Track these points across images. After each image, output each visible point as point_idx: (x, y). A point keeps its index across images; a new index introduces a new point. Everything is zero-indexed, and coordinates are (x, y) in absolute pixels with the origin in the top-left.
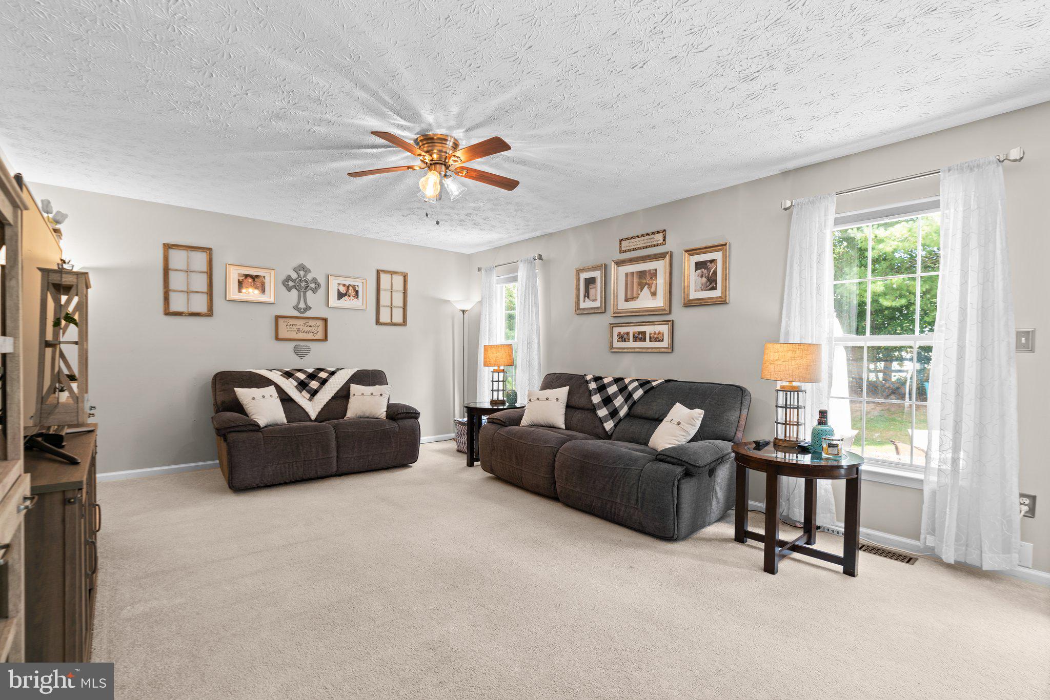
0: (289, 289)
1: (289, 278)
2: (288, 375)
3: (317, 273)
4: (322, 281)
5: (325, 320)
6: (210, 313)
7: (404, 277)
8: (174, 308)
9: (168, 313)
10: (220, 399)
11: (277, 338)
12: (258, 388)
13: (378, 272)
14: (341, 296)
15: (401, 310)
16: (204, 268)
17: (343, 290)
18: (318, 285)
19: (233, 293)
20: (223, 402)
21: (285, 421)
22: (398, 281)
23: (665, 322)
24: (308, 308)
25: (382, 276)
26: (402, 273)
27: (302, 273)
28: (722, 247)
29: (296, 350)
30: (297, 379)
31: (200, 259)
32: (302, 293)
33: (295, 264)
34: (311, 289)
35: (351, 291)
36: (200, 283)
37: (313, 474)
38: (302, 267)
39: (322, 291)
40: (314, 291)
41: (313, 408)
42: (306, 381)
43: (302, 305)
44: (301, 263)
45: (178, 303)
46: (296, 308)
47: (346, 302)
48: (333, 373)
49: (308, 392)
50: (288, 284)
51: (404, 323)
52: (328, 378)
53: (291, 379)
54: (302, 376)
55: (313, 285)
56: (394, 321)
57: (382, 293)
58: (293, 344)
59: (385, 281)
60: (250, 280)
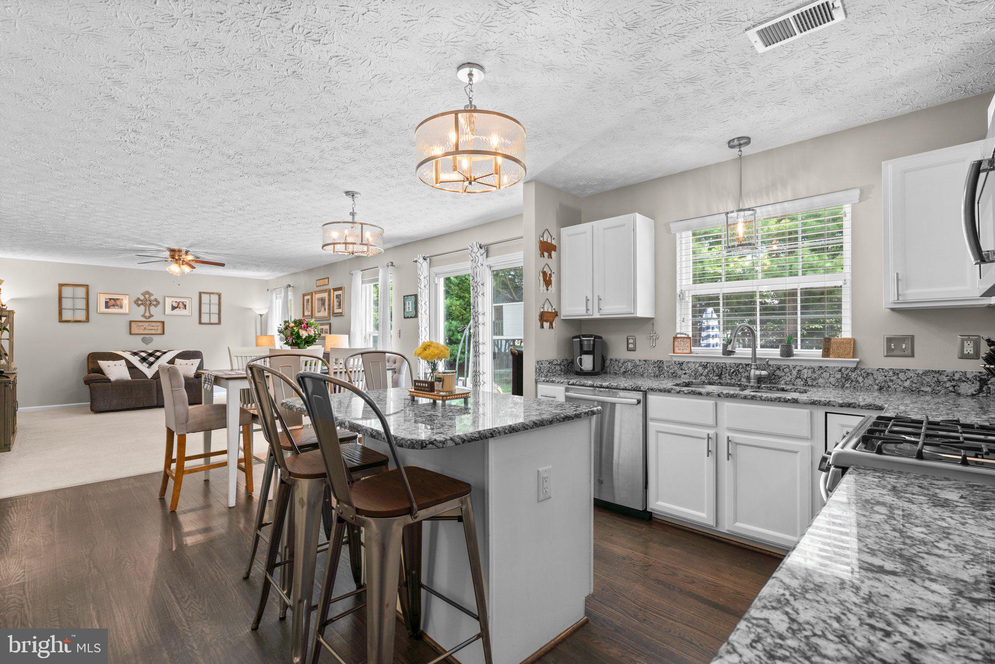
0: (139, 305)
1: (138, 299)
2: (135, 354)
3: (157, 295)
4: (160, 300)
5: (163, 323)
6: (87, 320)
7: (219, 295)
8: (64, 318)
9: (61, 321)
10: (91, 367)
11: (131, 334)
12: (114, 360)
13: (200, 293)
14: (173, 308)
15: (217, 316)
16: (84, 295)
17: (175, 305)
18: (158, 303)
19: (102, 308)
20: (92, 369)
21: (130, 379)
22: (215, 299)
23: (327, 324)
24: (151, 316)
25: (203, 295)
26: (217, 294)
27: (147, 296)
28: (340, 289)
29: (144, 340)
30: (140, 356)
31: (81, 292)
32: (147, 308)
33: (143, 290)
34: (154, 305)
35: (181, 305)
36: (81, 304)
37: (141, 405)
38: (147, 293)
39: (160, 306)
40: (156, 306)
41: (149, 373)
42: (146, 357)
43: (147, 314)
44: (147, 290)
45: (67, 315)
46: (143, 316)
47: (176, 312)
48: (165, 353)
49: (147, 363)
50: (138, 303)
51: (219, 323)
52: (161, 355)
53: (136, 356)
54: (144, 355)
55: (155, 303)
56: (212, 322)
57: (203, 306)
58: (142, 336)
59: (205, 298)
60: (113, 301)
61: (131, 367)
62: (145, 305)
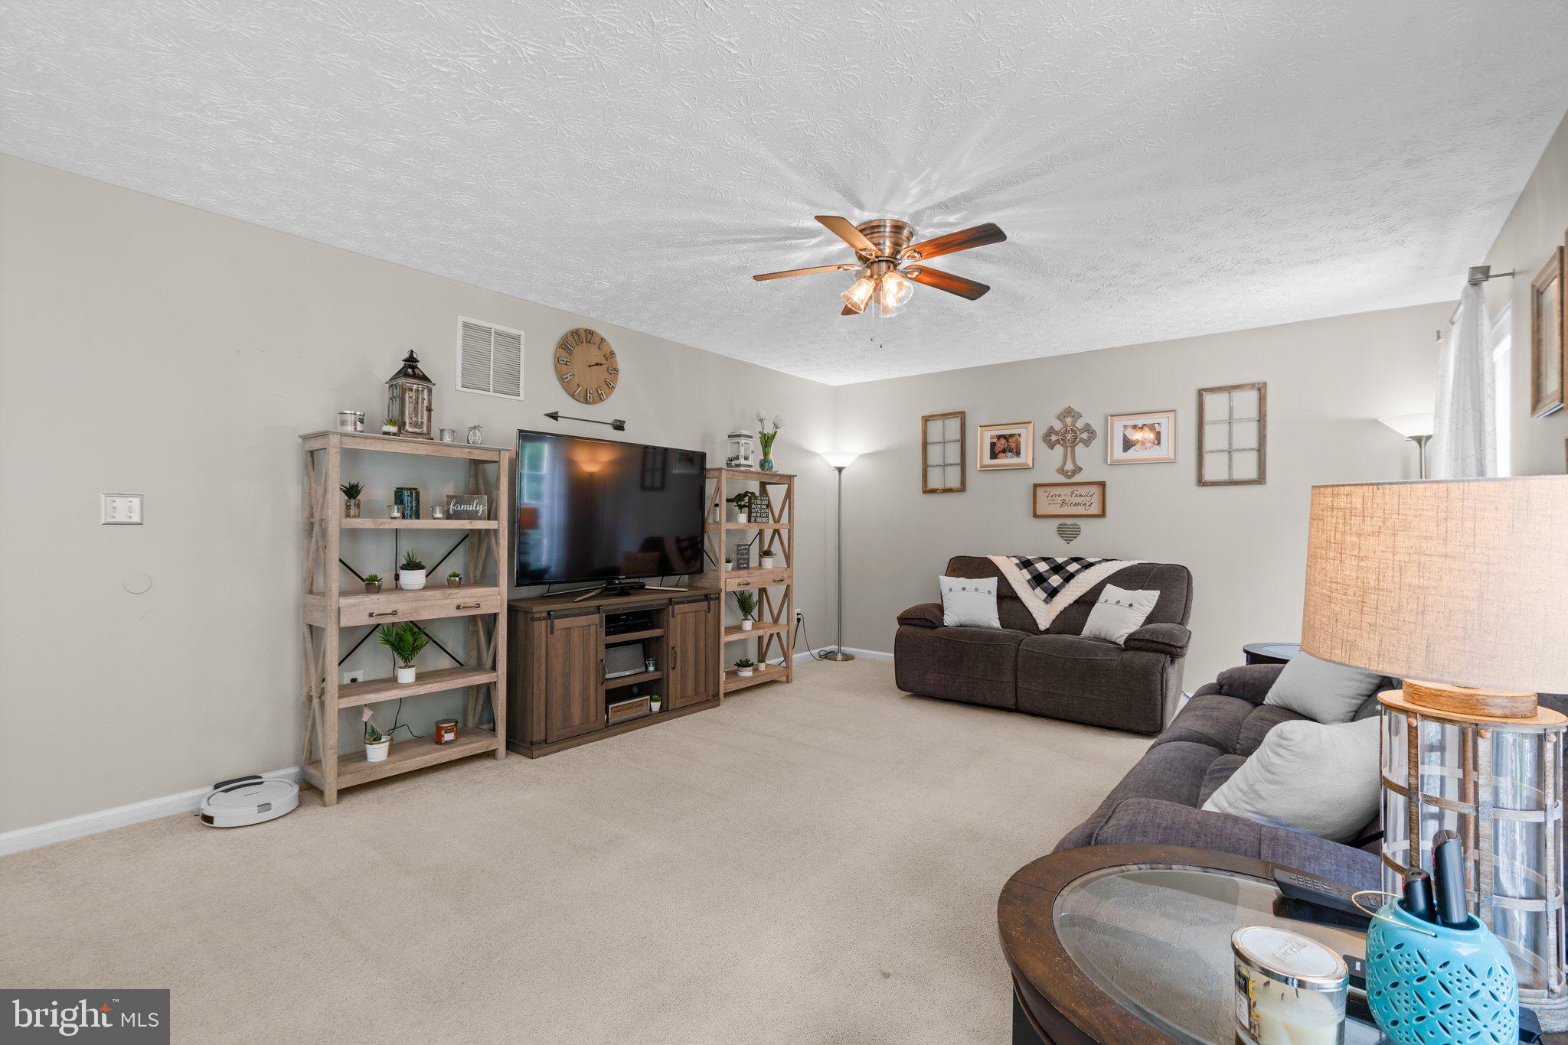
0: (1052, 446)
1: (1051, 431)
2: (1026, 564)
3: (1091, 417)
4: (1097, 427)
5: (1102, 485)
6: (963, 488)
7: (1259, 390)
8: (931, 484)
9: (925, 491)
11: (1035, 515)
13: (1200, 393)
14: (1127, 444)
15: (1253, 458)
16: (958, 435)
17: (1132, 435)
18: (1092, 434)
22: (1245, 403)
24: (1078, 470)
25: (1209, 398)
26: (1252, 386)
27: (1069, 421)
29: (1060, 531)
30: (1034, 571)
31: (954, 424)
32: (1069, 449)
33: (1059, 409)
34: (1082, 441)
35: (1147, 435)
36: (954, 453)
38: (1069, 412)
39: (1097, 443)
40: (1087, 443)
41: (1044, 613)
43: (1069, 466)
44: (1068, 406)
45: (935, 479)
46: (1061, 471)
48: (1090, 565)
49: (1044, 590)
50: (1051, 438)
51: (1261, 479)
53: (1025, 571)
55: (1085, 435)
56: (1236, 476)
57: (1208, 430)
58: (1056, 522)
59: (1215, 405)
60: (1003, 441)
61: (1006, 596)
62: (1062, 442)
